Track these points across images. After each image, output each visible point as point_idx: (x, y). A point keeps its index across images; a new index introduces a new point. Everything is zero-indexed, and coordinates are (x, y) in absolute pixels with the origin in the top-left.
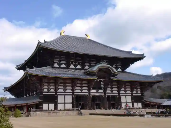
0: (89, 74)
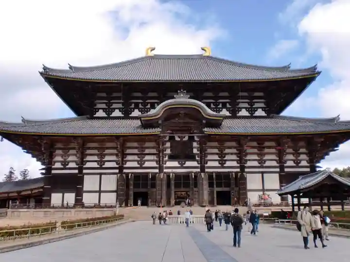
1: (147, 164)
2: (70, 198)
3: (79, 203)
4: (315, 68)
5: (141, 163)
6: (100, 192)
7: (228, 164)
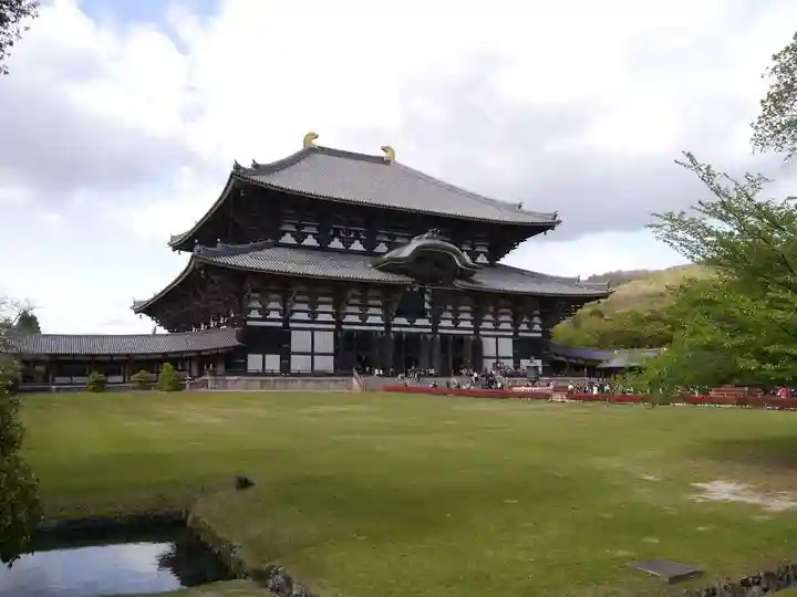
0: (389, 268)
1: (371, 320)
3: (285, 368)
4: (555, 215)
5: (364, 317)
6: (312, 354)
7: (462, 324)
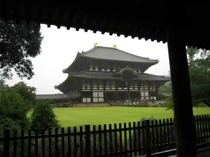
1: (112, 88)
2: (89, 100)
3: (92, 101)
4: (157, 60)
6: (98, 98)
7: (135, 89)
